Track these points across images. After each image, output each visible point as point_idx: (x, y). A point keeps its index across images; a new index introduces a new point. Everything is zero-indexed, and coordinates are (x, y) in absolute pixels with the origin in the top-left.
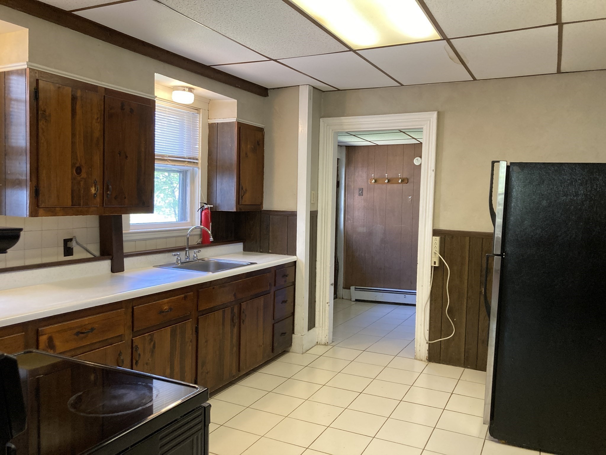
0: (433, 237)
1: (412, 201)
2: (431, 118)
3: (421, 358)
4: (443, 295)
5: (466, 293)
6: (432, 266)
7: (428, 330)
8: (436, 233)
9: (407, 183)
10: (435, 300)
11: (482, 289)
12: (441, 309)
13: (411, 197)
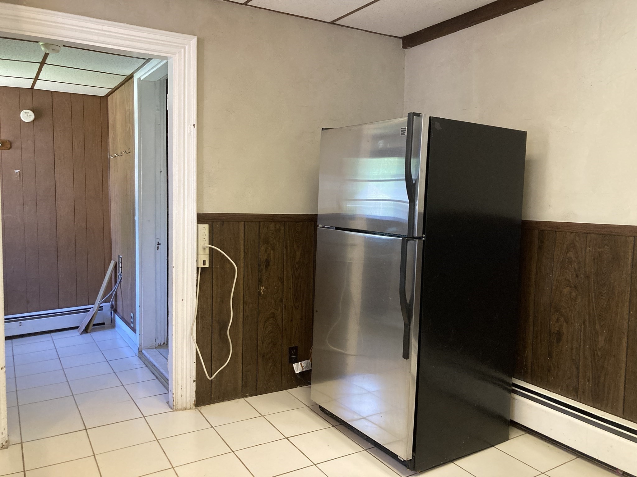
0: (200, 225)
1: (20, 177)
2: (186, 45)
3: (185, 406)
4: (213, 306)
5: (242, 299)
6: (198, 268)
7: (195, 363)
8: (202, 218)
9: (9, 149)
10: (202, 317)
11: (261, 288)
12: (211, 328)
13: (18, 171)
